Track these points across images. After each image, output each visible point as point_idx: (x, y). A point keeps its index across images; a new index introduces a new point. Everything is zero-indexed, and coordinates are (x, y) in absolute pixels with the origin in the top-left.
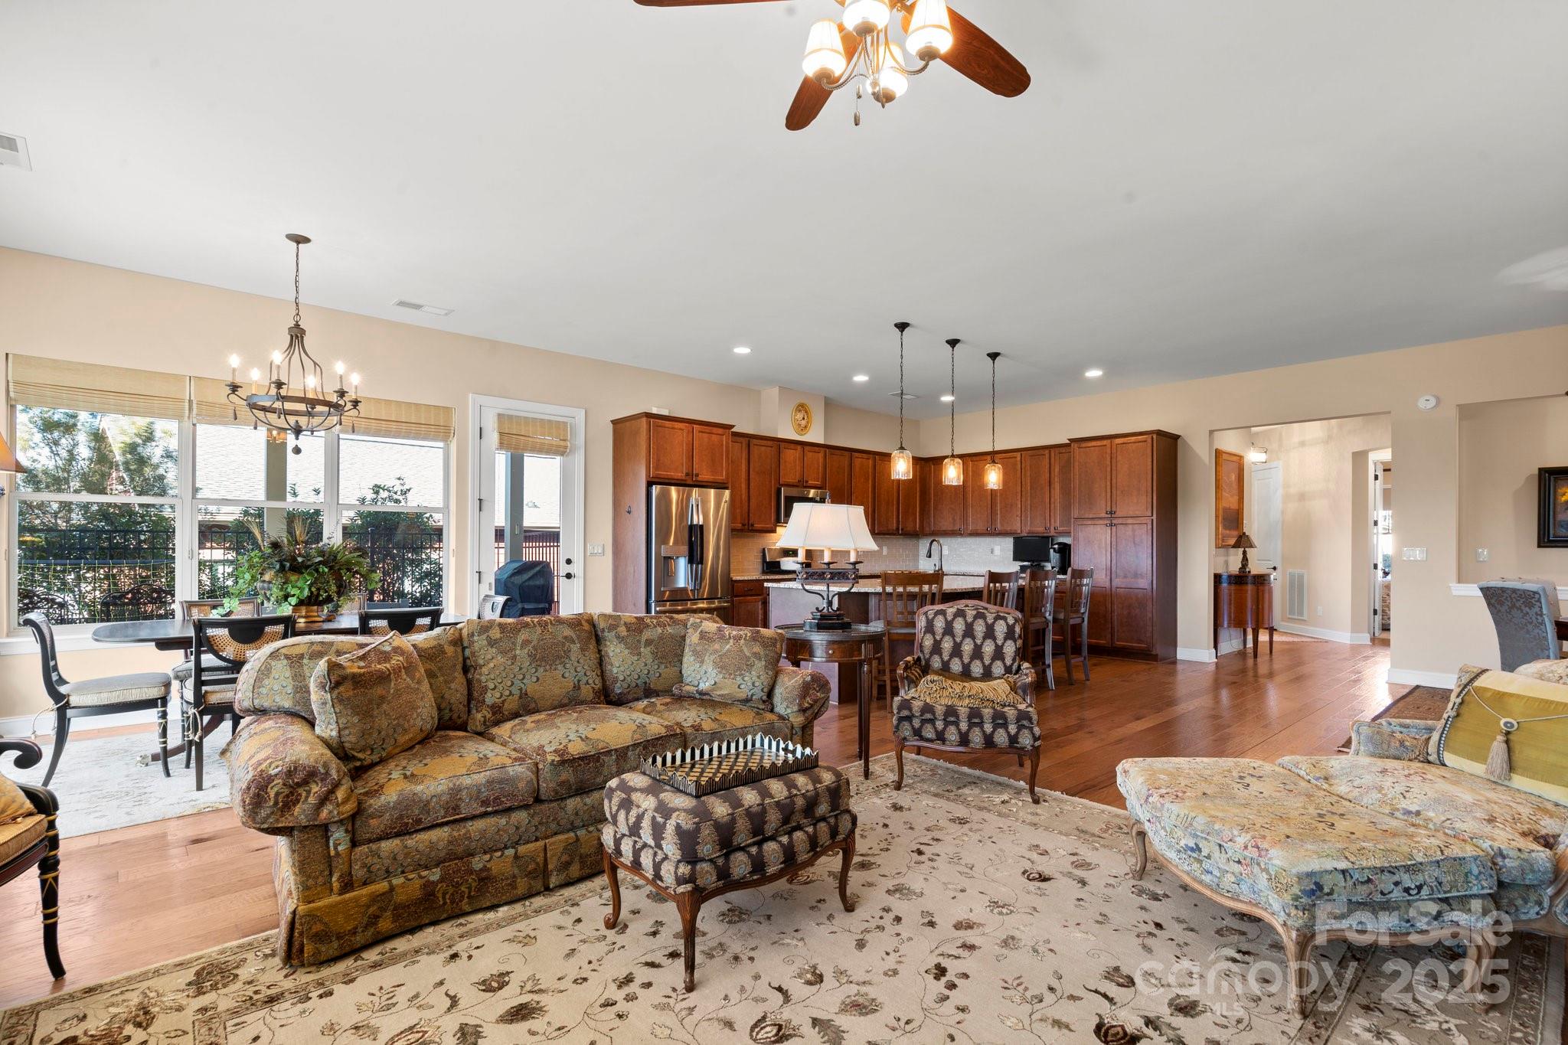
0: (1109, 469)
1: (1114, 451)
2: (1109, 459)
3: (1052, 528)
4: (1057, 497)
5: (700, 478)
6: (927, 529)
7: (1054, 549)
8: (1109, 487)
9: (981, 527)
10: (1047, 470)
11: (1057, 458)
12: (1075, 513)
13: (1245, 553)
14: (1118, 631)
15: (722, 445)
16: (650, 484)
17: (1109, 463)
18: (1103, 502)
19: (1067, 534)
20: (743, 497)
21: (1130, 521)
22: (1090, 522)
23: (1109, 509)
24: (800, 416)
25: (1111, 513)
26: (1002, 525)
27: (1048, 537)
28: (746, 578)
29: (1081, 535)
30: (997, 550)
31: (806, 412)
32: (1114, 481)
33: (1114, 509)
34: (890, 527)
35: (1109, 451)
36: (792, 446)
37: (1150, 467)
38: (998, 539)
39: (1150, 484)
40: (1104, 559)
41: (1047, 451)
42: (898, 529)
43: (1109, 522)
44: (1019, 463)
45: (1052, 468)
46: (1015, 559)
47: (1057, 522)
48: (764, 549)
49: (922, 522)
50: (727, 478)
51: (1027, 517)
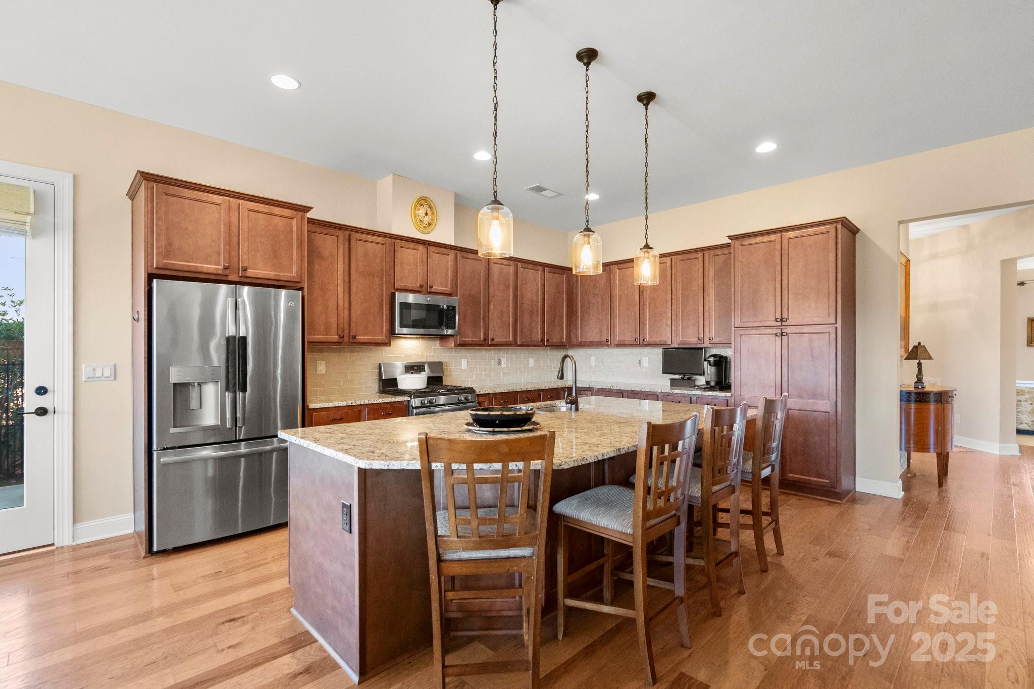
0: (779, 268)
1: (785, 247)
2: (778, 256)
3: (706, 339)
4: (712, 305)
5: (251, 272)
6: (574, 341)
7: (709, 362)
8: (779, 290)
9: (629, 337)
10: (700, 275)
11: (712, 260)
12: (736, 321)
13: (920, 364)
14: (791, 461)
15: (291, 231)
16: (150, 277)
17: (779, 261)
18: (772, 309)
19: (727, 344)
20: (341, 303)
21: (806, 329)
22: (754, 331)
23: (778, 316)
24: (421, 212)
25: (782, 320)
26: (651, 336)
27: (701, 349)
28: (331, 405)
29: (743, 347)
30: (645, 362)
31: (430, 207)
32: (785, 283)
33: (785, 316)
34: (534, 338)
35: (778, 247)
36: (412, 245)
37: (833, 265)
38: (646, 350)
39: (832, 284)
40: (773, 375)
41: (700, 255)
42: (543, 340)
43: (779, 331)
44: (669, 269)
45: (706, 273)
46: (665, 371)
47: (712, 331)
48: (380, 365)
49: (568, 332)
50: (300, 275)
51: (677, 328)
